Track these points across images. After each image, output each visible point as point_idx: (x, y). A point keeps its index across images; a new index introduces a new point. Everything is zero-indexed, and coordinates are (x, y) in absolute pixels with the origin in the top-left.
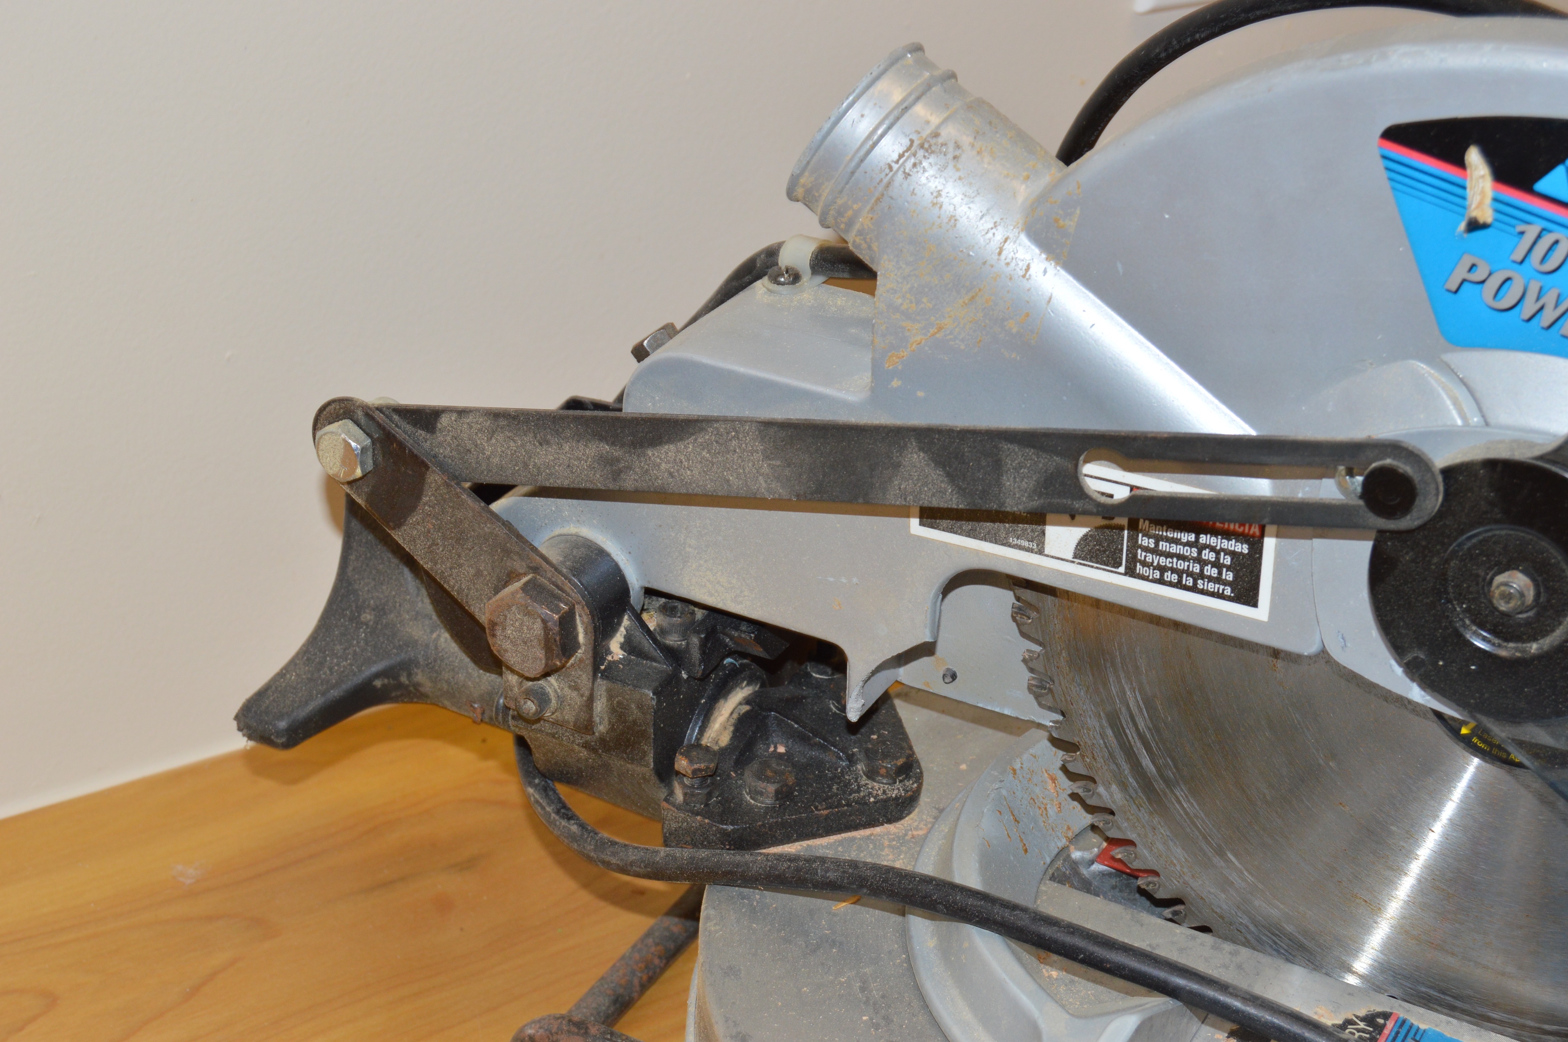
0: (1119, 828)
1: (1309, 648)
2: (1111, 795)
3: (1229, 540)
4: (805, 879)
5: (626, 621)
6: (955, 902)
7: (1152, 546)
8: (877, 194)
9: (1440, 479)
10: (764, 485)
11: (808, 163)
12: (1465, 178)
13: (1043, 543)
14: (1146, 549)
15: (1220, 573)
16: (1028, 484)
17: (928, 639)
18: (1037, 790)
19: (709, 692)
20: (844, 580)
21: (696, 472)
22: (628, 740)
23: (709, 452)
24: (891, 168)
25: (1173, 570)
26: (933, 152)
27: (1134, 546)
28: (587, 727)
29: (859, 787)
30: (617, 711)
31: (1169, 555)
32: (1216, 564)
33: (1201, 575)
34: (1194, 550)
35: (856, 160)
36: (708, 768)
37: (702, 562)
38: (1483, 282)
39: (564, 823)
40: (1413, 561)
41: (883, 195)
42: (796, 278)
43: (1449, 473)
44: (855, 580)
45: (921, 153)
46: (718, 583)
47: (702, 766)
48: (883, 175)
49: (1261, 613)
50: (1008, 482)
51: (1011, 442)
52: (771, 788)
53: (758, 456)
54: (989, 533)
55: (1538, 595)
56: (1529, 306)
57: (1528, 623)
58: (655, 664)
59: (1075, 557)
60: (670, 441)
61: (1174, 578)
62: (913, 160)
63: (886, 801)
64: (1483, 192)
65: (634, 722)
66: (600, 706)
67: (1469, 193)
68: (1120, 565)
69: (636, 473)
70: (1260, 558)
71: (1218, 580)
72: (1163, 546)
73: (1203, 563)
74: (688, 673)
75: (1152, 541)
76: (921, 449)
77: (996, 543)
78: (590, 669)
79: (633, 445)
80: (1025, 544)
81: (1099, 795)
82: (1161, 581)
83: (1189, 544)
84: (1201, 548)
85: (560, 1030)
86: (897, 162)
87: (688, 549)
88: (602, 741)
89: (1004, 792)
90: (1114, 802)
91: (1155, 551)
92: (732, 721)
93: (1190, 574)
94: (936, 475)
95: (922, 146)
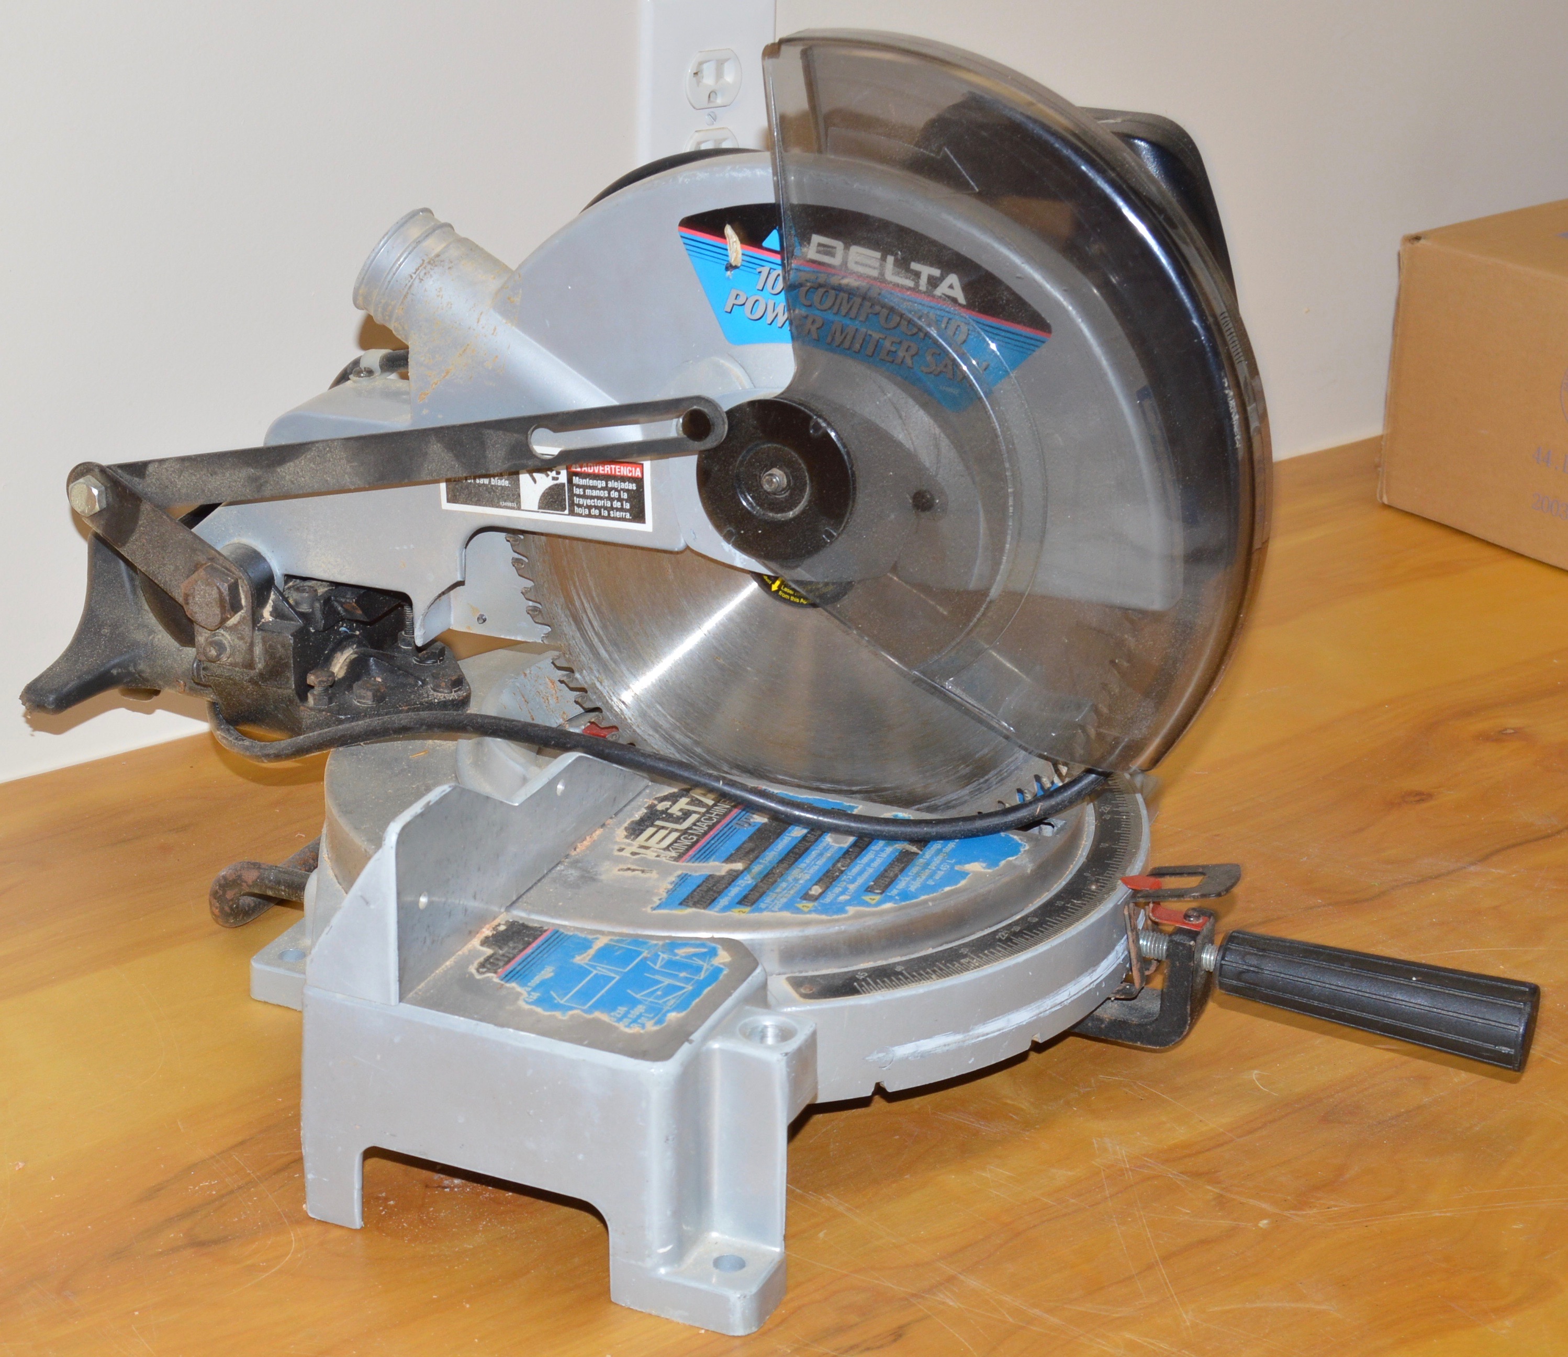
0: (591, 700)
1: (679, 545)
2: (584, 677)
3: (625, 482)
4: (388, 728)
5: (272, 596)
6: (477, 723)
7: (582, 493)
8: (404, 293)
9: (725, 415)
10: (348, 480)
11: (363, 279)
12: (726, 243)
13: (520, 502)
14: (579, 496)
15: (622, 505)
16: (501, 453)
17: (459, 579)
18: (542, 688)
19: (331, 646)
20: (405, 547)
21: (307, 478)
22: (277, 671)
23: (314, 464)
24: (411, 277)
25: (596, 507)
26: (436, 266)
27: (572, 495)
28: (250, 665)
29: (428, 695)
30: (270, 652)
31: (592, 498)
32: (620, 499)
33: (612, 508)
34: (606, 492)
35: (391, 274)
36: (328, 680)
37: (318, 550)
38: (744, 304)
39: (240, 743)
40: (719, 470)
41: (407, 293)
42: (370, 372)
43: (730, 413)
44: (412, 546)
45: (429, 267)
46: (329, 563)
47: (324, 679)
48: (407, 282)
49: (647, 527)
50: (489, 454)
51: (489, 428)
52: (370, 694)
53: (344, 461)
54: (488, 501)
55: (789, 482)
56: (770, 316)
57: (786, 500)
58: (292, 622)
59: (539, 508)
60: (290, 460)
61: (597, 512)
62: (424, 271)
63: (445, 702)
64: (736, 251)
65: (280, 658)
66: (258, 650)
67: (729, 253)
68: (565, 509)
69: (271, 485)
70: (643, 491)
71: (621, 509)
72: (588, 492)
73: (611, 499)
74: (314, 629)
75: (581, 490)
76: (438, 441)
77: (493, 507)
78: (250, 623)
79: (268, 466)
80: (509, 504)
81: (577, 679)
82: (589, 516)
83: (603, 489)
84: (610, 490)
85: (242, 868)
86: (415, 273)
87: (309, 543)
88: (261, 675)
89: (518, 685)
90: (586, 682)
91: (584, 496)
92: (346, 663)
93: (606, 508)
94: (448, 457)
95: (429, 263)
